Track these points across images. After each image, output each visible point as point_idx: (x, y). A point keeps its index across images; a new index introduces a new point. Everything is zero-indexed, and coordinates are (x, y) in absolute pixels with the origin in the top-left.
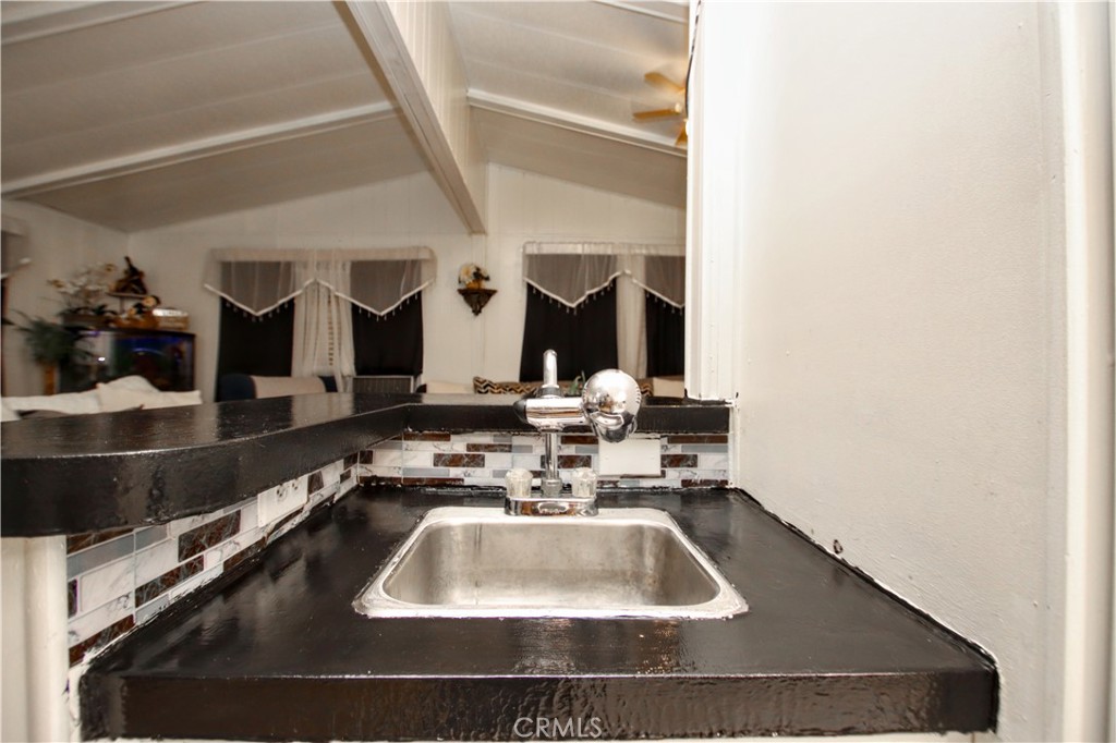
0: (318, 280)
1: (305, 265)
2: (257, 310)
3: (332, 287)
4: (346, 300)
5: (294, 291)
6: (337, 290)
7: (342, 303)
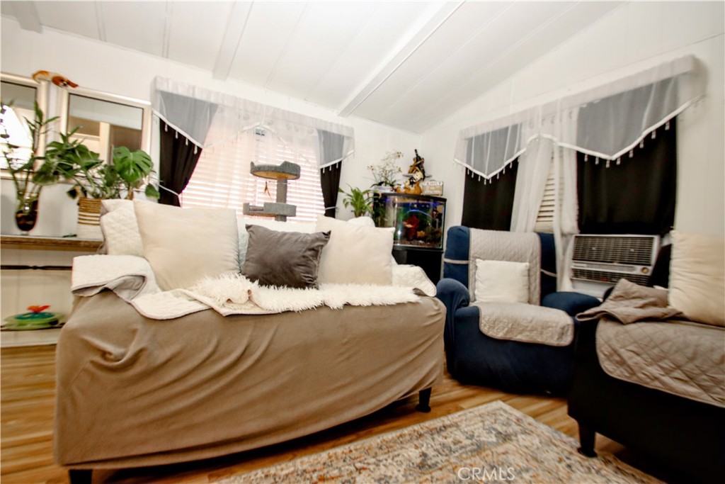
0: (542, 134)
1: (531, 125)
2: (488, 175)
3: (555, 139)
4: (570, 150)
5: (519, 150)
6: (561, 140)
7: (565, 154)
